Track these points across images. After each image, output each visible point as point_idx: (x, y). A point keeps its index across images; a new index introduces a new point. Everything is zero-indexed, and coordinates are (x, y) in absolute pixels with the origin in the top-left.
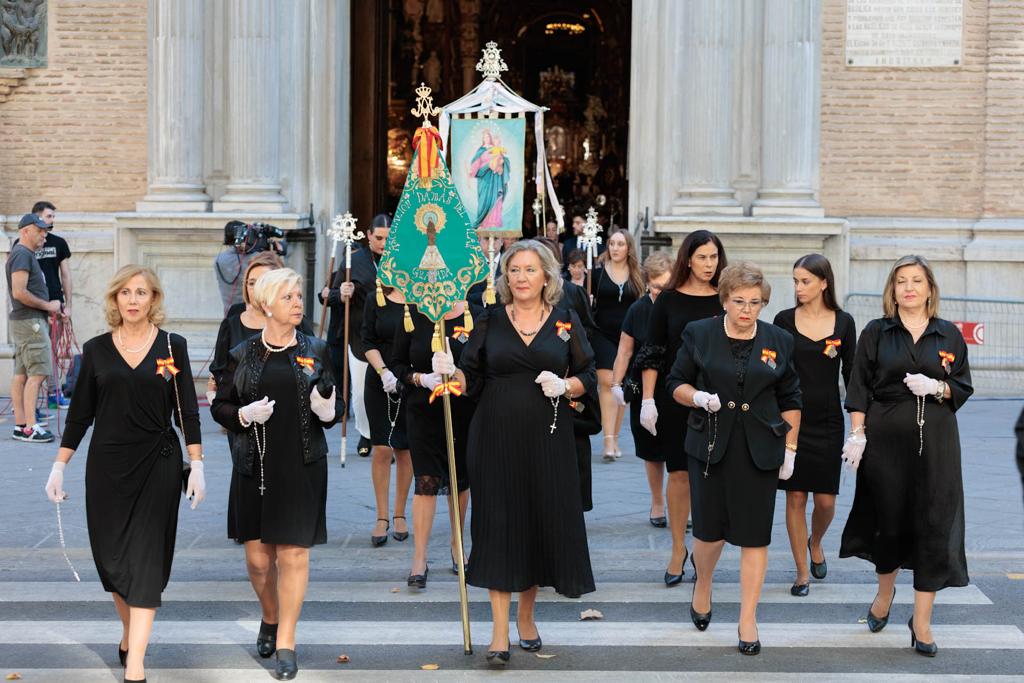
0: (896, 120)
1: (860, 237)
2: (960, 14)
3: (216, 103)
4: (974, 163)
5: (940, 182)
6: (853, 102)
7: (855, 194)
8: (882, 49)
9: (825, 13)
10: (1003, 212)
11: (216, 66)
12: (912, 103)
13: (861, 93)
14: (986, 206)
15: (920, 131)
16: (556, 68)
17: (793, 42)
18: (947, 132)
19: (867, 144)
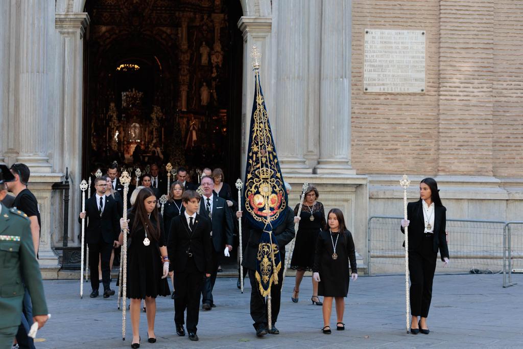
0: (390, 121)
1: (373, 185)
2: (424, 64)
3: (10, 111)
4: (432, 145)
5: (415, 156)
6: (368, 112)
7: (370, 162)
8: (383, 82)
9: (352, 63)
10: (449, 172)
11: (10, 90)
12: (400, 112)
13: (372, 107)
14: (440, 169)
15: (404, 128)
16: (134, 90)
17: (338, 78)
18: (418, 128)
19: (375, 135)
